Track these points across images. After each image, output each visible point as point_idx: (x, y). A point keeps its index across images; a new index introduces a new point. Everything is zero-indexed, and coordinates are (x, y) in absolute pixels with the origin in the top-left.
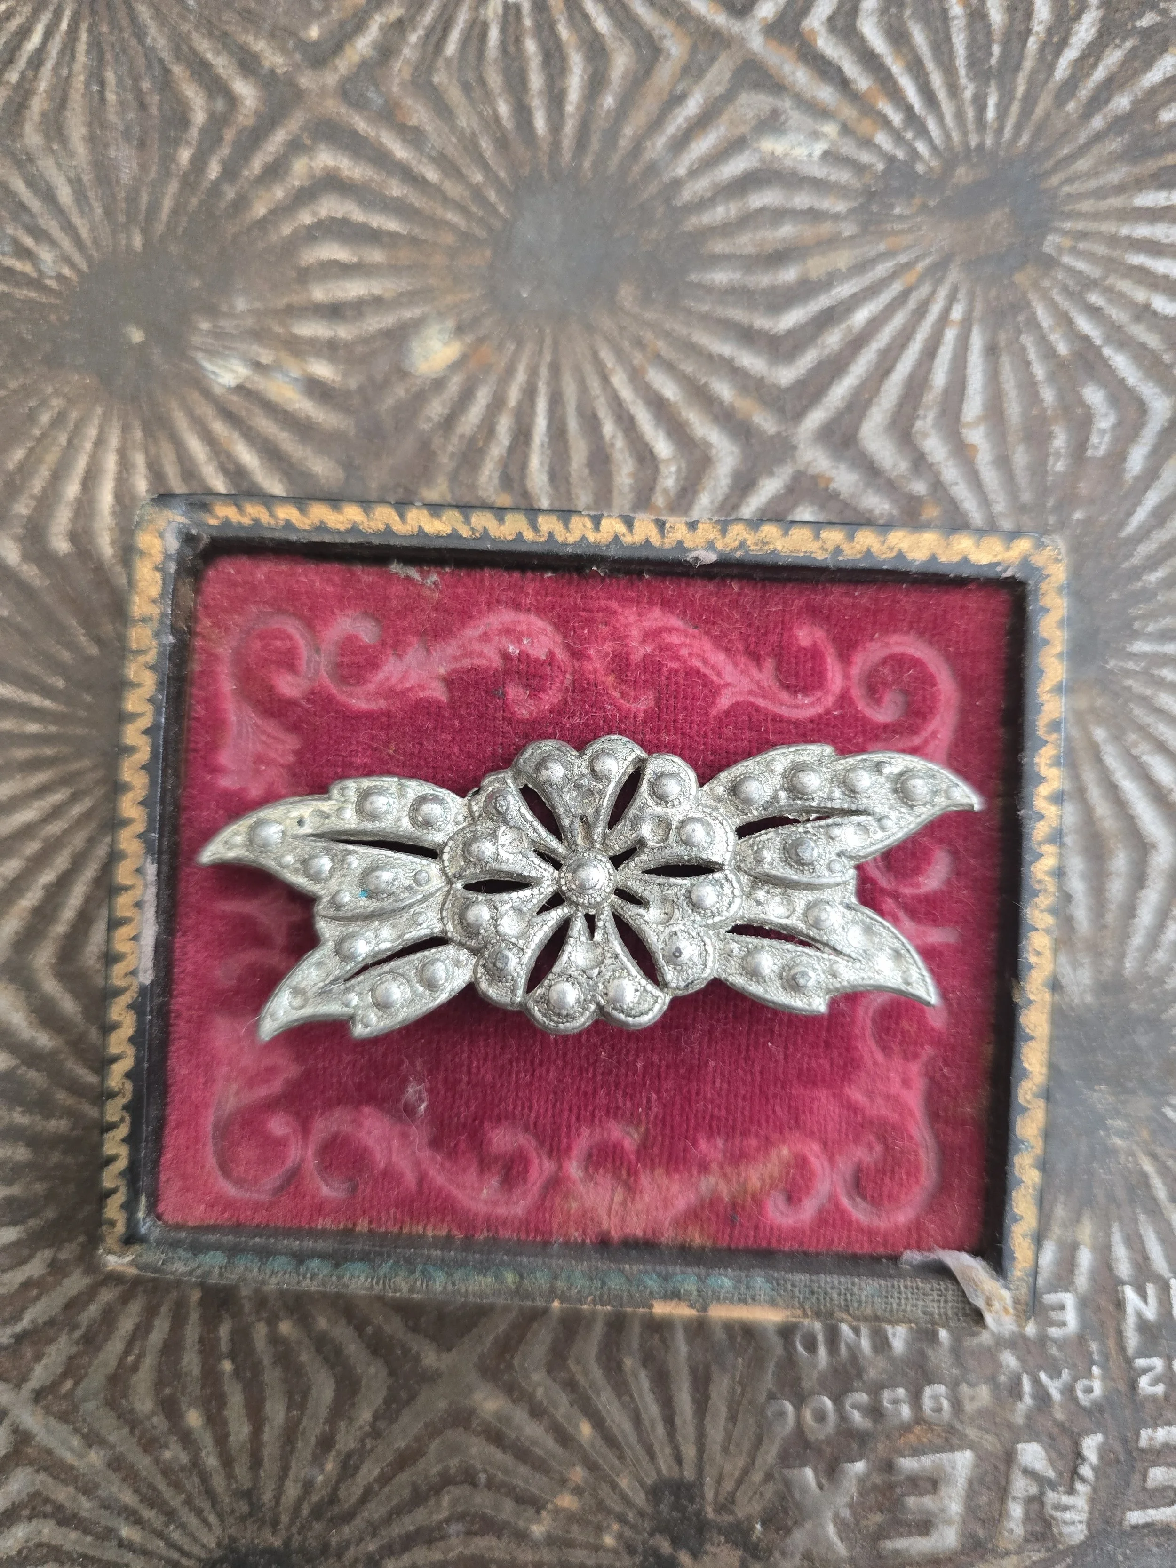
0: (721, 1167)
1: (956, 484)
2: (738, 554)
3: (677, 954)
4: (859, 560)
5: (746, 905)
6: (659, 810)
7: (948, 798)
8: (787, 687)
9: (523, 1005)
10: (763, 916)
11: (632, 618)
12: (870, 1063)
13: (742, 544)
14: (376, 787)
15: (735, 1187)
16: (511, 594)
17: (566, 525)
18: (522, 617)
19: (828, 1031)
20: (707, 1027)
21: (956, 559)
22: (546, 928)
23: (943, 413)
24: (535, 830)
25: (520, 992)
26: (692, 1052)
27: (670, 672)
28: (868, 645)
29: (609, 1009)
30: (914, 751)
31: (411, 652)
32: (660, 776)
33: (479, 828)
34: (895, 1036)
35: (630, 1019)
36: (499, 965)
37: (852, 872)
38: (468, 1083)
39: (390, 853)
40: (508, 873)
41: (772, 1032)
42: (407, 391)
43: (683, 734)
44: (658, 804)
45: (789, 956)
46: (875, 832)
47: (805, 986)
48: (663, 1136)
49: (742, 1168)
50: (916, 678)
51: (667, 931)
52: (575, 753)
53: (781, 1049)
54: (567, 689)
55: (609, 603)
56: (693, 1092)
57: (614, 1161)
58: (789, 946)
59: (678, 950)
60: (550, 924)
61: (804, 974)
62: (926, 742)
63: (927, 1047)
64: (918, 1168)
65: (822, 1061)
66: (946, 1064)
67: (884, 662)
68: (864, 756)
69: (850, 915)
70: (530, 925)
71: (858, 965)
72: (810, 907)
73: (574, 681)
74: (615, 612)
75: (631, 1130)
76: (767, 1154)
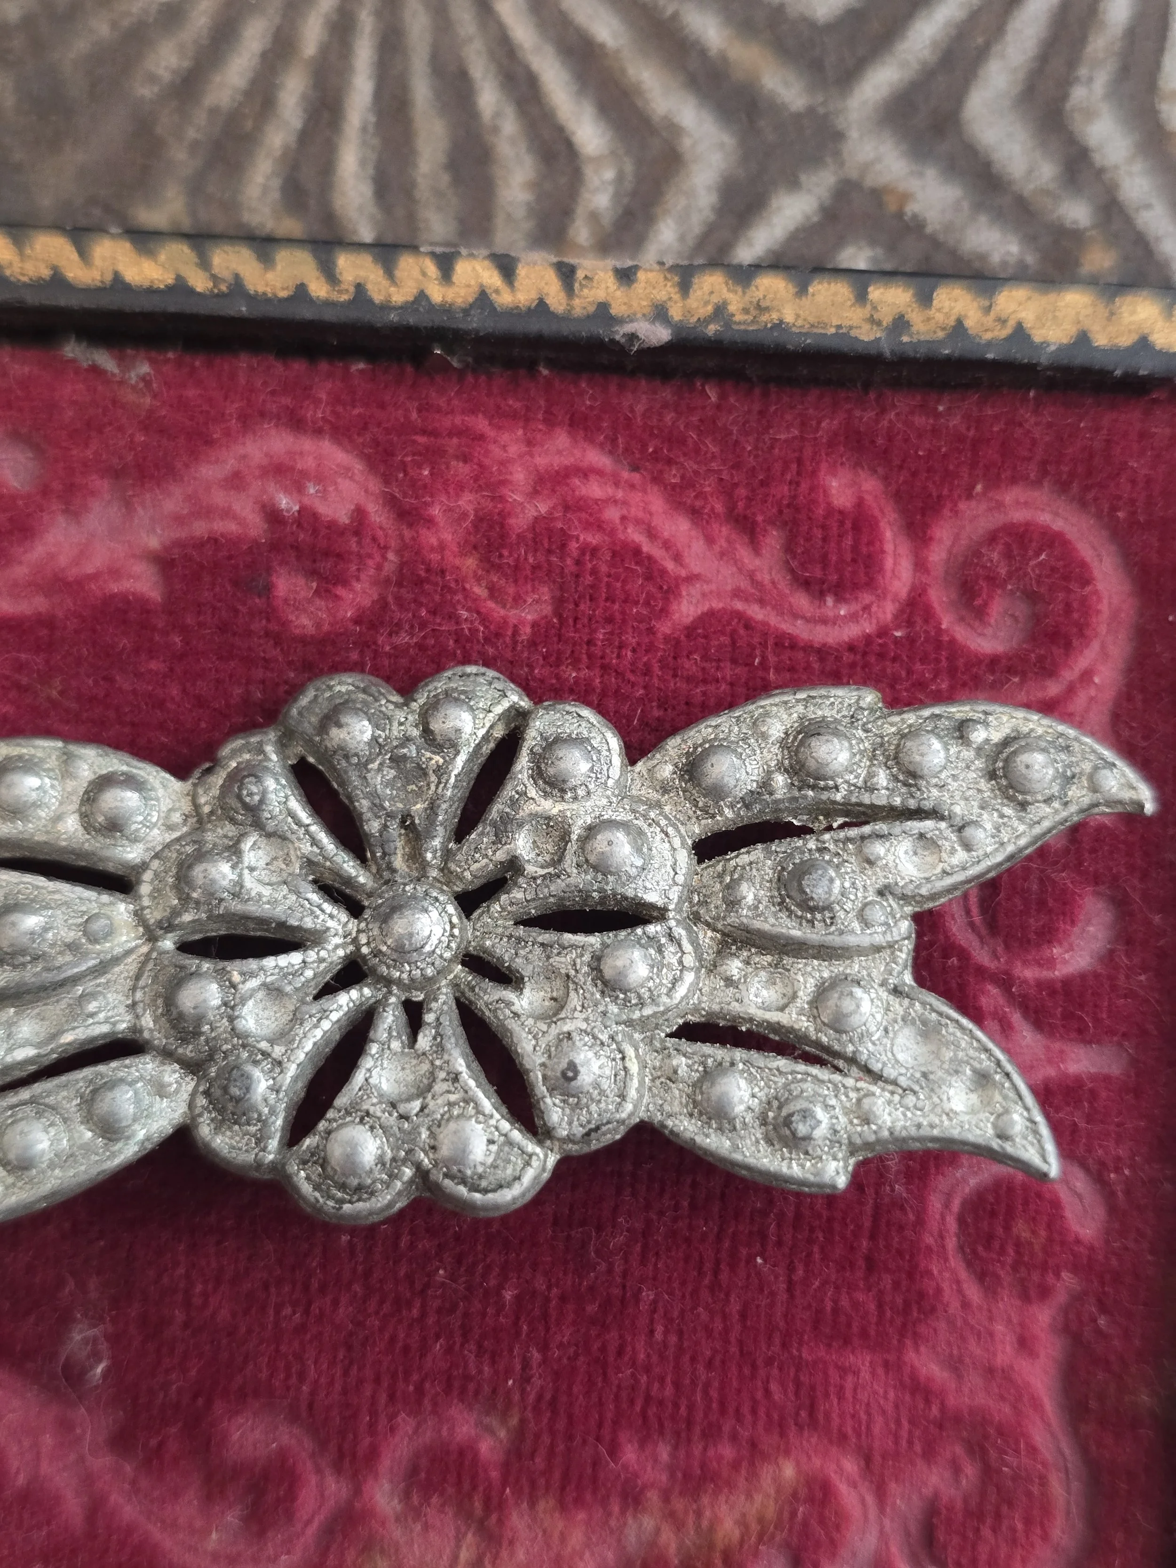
0: (666, 1497)
1: (1148, 207)
2: (712, 329)
3: (571, 1072)
4: (941, 342)
5: (706, 984)
6: (550, 807)
7: (1094, 788)
8: (806, 584)
9: (277, 1167)
10: (735, 1007)
11: (514, 450)
12: (954, 1306)
13: (720, 311)
14: (20, 757)
15: (690, 1537)
16: (286, 401)
17: (390, 272)
18: (307, 444)
19: (873, 1237)
20: (639, 1226)
21: (1125, 341)
22: (326, 1025)
23: (1124, 72)
24: (314, 842)
25: (273, 1144)
26: (610, 1271)
27: (583, 550)
28: (962, 506)
29: (437, 1176)
30: (1047, 708)
31: (96, 506)
32: (552, 744)
33: (209, 837)
34: (1002, 1251)
35: (477, 1196)
36: (235, 1091)
37: (905, 926)
38: (186, 1325)
39: (41, 881)
40: (262, 922)
41: (763, 1236)
42: (114, 25)
43: (605, 668)
44: (546, 795)
45: (781, 1081)
46: (953, 851)
47: (808, 1138)
48: (552, 1432)
49: (705, 1500)
50: (1053, 569)
51: (554, 1031)
52: (396, 698)
53: (780, 1270)
54: (387, 581)
55: (470, 420)
56: (612, 1348)
57: (459, 1483)
58: (782, 1063)
59: (573, 1067)
60: (335, 1016)
61: (806, 1114)
62: (1071, 690)
63: (1065, 1275)
64: (1046, 1510)
65: (860, 1297)
66: (1103, 1309)
67: (992, 538)
68: (937, 710)
69: (898, 1006)
70: (296, 1019)
71: (910, 1100)
72: (822, 992)
73: (402, 565)
74: (481, 437)
75: (493, 1421)
76: (753, 1476)
